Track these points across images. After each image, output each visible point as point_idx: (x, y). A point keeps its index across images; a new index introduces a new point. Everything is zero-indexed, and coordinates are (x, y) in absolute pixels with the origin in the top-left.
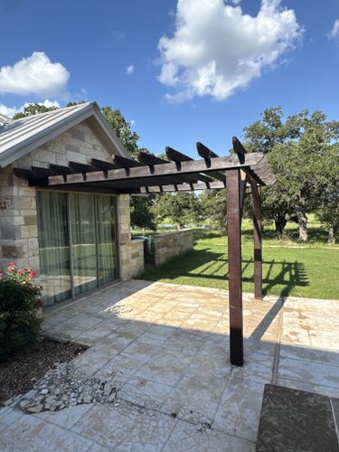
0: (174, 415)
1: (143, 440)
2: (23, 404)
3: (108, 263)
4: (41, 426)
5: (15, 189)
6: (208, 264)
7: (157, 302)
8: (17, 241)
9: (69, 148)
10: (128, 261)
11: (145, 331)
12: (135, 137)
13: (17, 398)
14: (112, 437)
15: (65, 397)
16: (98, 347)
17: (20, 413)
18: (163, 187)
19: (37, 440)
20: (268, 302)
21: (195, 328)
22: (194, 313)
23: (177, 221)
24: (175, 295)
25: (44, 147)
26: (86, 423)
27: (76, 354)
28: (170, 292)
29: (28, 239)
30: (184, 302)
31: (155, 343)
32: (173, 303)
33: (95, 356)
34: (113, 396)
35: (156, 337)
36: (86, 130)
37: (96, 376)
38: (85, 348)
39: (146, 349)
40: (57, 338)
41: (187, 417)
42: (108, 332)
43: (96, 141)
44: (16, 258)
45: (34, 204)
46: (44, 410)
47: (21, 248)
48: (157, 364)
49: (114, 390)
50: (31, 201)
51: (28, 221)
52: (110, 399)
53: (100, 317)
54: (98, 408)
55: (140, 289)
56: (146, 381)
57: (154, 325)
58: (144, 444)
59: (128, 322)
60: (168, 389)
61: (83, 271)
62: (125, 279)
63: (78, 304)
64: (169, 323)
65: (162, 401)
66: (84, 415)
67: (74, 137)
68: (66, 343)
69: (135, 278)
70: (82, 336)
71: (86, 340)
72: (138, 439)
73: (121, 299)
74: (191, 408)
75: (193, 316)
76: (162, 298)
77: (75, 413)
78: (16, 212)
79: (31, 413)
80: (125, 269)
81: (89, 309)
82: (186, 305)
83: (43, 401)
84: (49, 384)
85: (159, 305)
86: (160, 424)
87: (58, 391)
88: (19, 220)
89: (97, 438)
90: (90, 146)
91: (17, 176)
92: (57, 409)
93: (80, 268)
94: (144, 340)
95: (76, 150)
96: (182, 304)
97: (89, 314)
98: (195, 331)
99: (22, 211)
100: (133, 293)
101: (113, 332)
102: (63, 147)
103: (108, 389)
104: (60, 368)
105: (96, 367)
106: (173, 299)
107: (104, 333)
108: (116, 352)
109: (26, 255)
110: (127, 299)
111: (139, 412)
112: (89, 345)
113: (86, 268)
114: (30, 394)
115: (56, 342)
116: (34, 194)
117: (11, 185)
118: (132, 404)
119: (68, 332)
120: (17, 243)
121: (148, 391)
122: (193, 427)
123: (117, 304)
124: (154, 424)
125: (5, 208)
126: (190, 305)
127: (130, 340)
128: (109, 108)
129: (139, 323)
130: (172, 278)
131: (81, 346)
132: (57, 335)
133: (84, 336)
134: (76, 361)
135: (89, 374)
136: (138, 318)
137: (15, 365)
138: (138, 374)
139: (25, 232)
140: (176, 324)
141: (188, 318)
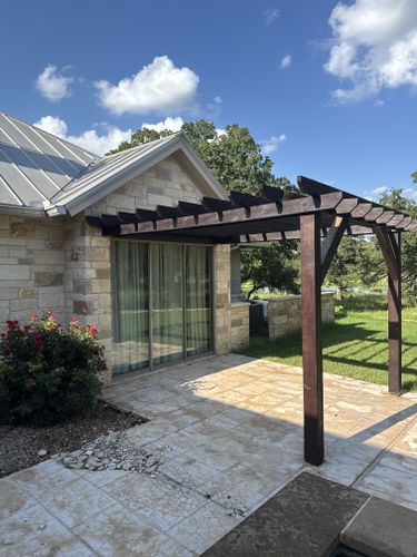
0: (208, 497)
1: (166, 510)
2: (66, 460)
3: (198, 331)
4: (77, 480)
5: (87, 238)
6: (347, 344)
7: (250, 382)
8: (87, 296)
9: (151, 190)
10: (225, 329)
11: (219, 412)
12: (268, 163)
13: (63, 455)
14: (137, 502)
15: (106, 461)
16: (159, 421)
17: (61, 466)
18: (267, 234)
19: (68, 489)
20: (408, 399)
21: (282, 417)
22: (290, 400)
23: (336, 282)
24: (277, 377)
25: (121, 190)
26: (118, 485)
27: (133, 425)
28: (272, 373)
29: (100, 295)
30: (285, 387)
31: (224, 426)
32: (269, 386)
33: (152, 429)
34: (154, 467)
35: (228, 420)
36: (174, 167)
37: (144, 448)
38: (144, 421)
39: (211, 431)
40: (120, 407)
41: (222, 501)
42: (175, 408)
43: (185, 180)
44: (85, 314)
45: (108, 255)
46: (84, 467)
47: (91, 303)
48: (214, 447)
49: (157, 463)
50: (105, 251)
51: (100, 274)
52: (149, 471)
53: (175, 391)
54: (134, 476)
55: (235, 365)
56: (194, 461)
57: (232, 407)
58: (164, 514)
59: (203, 400)
60: (215, 473)
61: (166, 339)
62: (219, 352)
63: (155, 376)
64: (252, 408)
65: (201, 481)
66: (117, 479)
67: (157, 176)
68: (127, 414)
69: (234, 352)
70: (146, 408)
71: (148, 413)
72: (161, 508)
73: (207, 374)
74: (230, 494)
75: (287, 404)
76: (258, 378)
77: (111, 475)
78: (87, 264)
79: (71, 468)
80: (220, 339)
81: (165, 381)
82: (284, 390)
83: (85, 461)
84: (96, 448)
85: (251, 386)
86: (190, 501)
87: (101, 454)
88: (90, 273)
89: (122, 499)
90: (178, 186)
91: (90, 224)
92: (96, 469)
93: (162, 335)
94: (211, 421)
95: (160, 192)
96: (280, 389)
97: (163, 387)
98: (281, 421)
99: (94, 264)
100: (224, 369)
101: (181, 408)
102: (144, 190)
103: (151, 461)
104: (112, 436)
105: (149, 439)
106: (271, 382)
107: (170, 409)
108: (175, 429)
109: (96, 312)
110: (213, 375)
111: (174, 487)
112: (149, 418)
113: (169, 336)
114: (76, 453)
115: (118, 412)
116: (109, 244)
117: (83, 234)
118: (170, 479)
119: (133, 403)
120: (87, 298)
121: (192, 470)
122: (223, 511)
123: (200, 379)
124: (183, 499)
125: (77, 259)
126: (292, 391)
127: (196, 419)
128: (235, 126)
129: (215, 403)
130: (283, 357)
131: (141, 418)
132: (120, 404)
133: (148, 409)
134: (129, 432)
135: (138, 445)
136: (217, 398)
137: (71, 426)
138: (190, 454)
139: (96, 286)
140: (259, 410)
141: (280, 405)
